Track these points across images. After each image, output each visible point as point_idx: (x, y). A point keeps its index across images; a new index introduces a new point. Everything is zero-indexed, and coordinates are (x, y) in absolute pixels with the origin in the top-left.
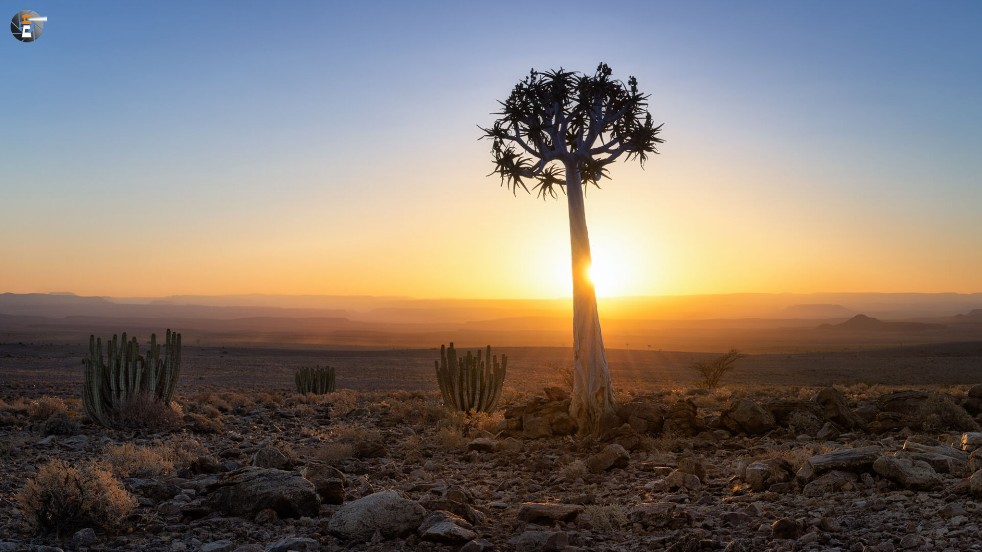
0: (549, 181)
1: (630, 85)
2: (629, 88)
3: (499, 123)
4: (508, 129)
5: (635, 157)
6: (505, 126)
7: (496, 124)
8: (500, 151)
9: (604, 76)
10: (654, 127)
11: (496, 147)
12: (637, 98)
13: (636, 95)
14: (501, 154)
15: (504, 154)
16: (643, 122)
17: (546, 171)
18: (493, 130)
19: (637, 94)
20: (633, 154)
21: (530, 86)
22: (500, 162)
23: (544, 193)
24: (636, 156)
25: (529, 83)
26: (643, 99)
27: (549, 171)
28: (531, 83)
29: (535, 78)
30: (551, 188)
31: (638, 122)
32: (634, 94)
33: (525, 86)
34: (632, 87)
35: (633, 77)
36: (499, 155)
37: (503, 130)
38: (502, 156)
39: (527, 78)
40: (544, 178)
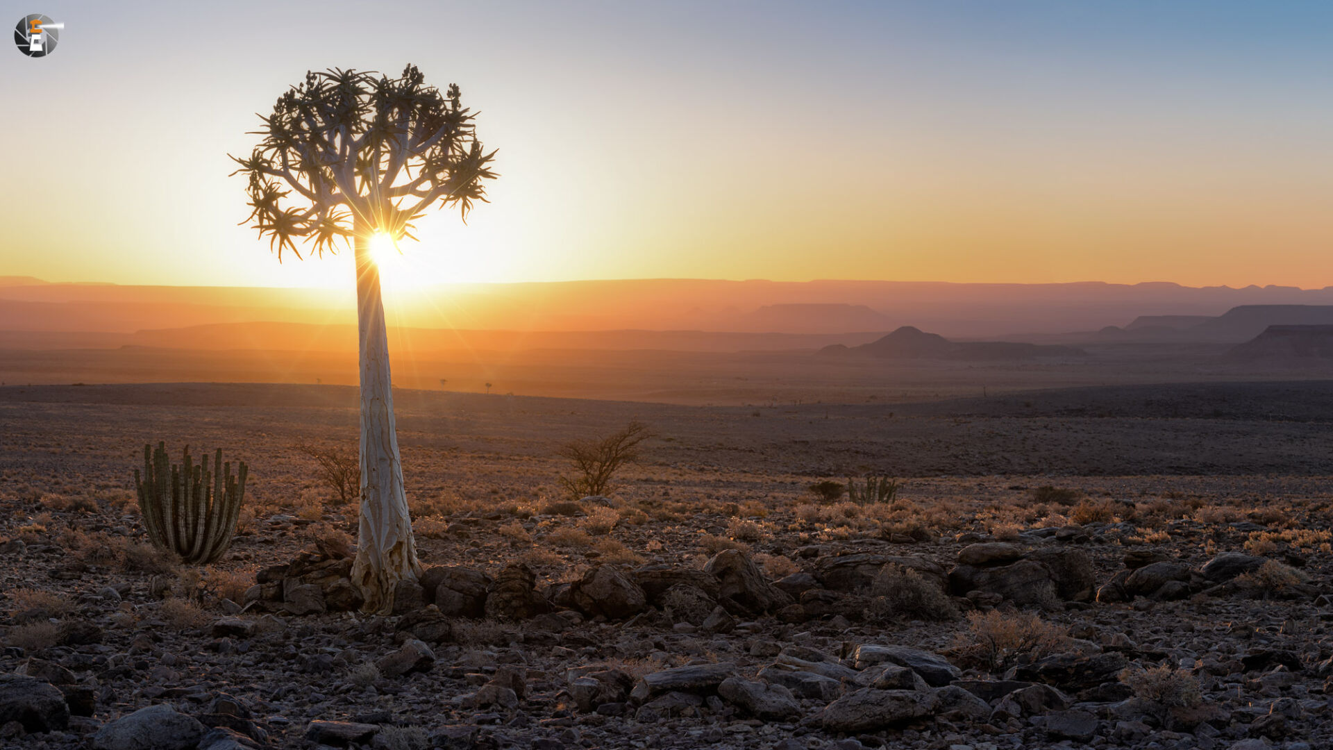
0: (327, 230)
1: (449, 95)
2: (447, 99)
3: (258, 151)
4: (271, 160)
5: (454, 205)
6: (267, 155)
7: (254, 152)
8: (260, 188)
9: (412, 86)
10: (484, 154)
11: (254, 183)
12: (459, 117)
13: (457, 111)
14: (260, 192)
15: (265, 192)
16: (467, 148)
18: (251, 162)
19: (459, 110)
20: (450, 203)
21: (306, 93)
22: (257, 203)
23: (321, 249)
24: (456, 203)
26: (471, 118)
28: (306, 91)
29: (312, 84)
30: (330, 241)
31: (461, 147)
32: (455, 109)
33: (297, 96)
34: (452, 99)
35: (454, 85)
37: (265, 161)
38: (262, 196)
39: (302, 85)
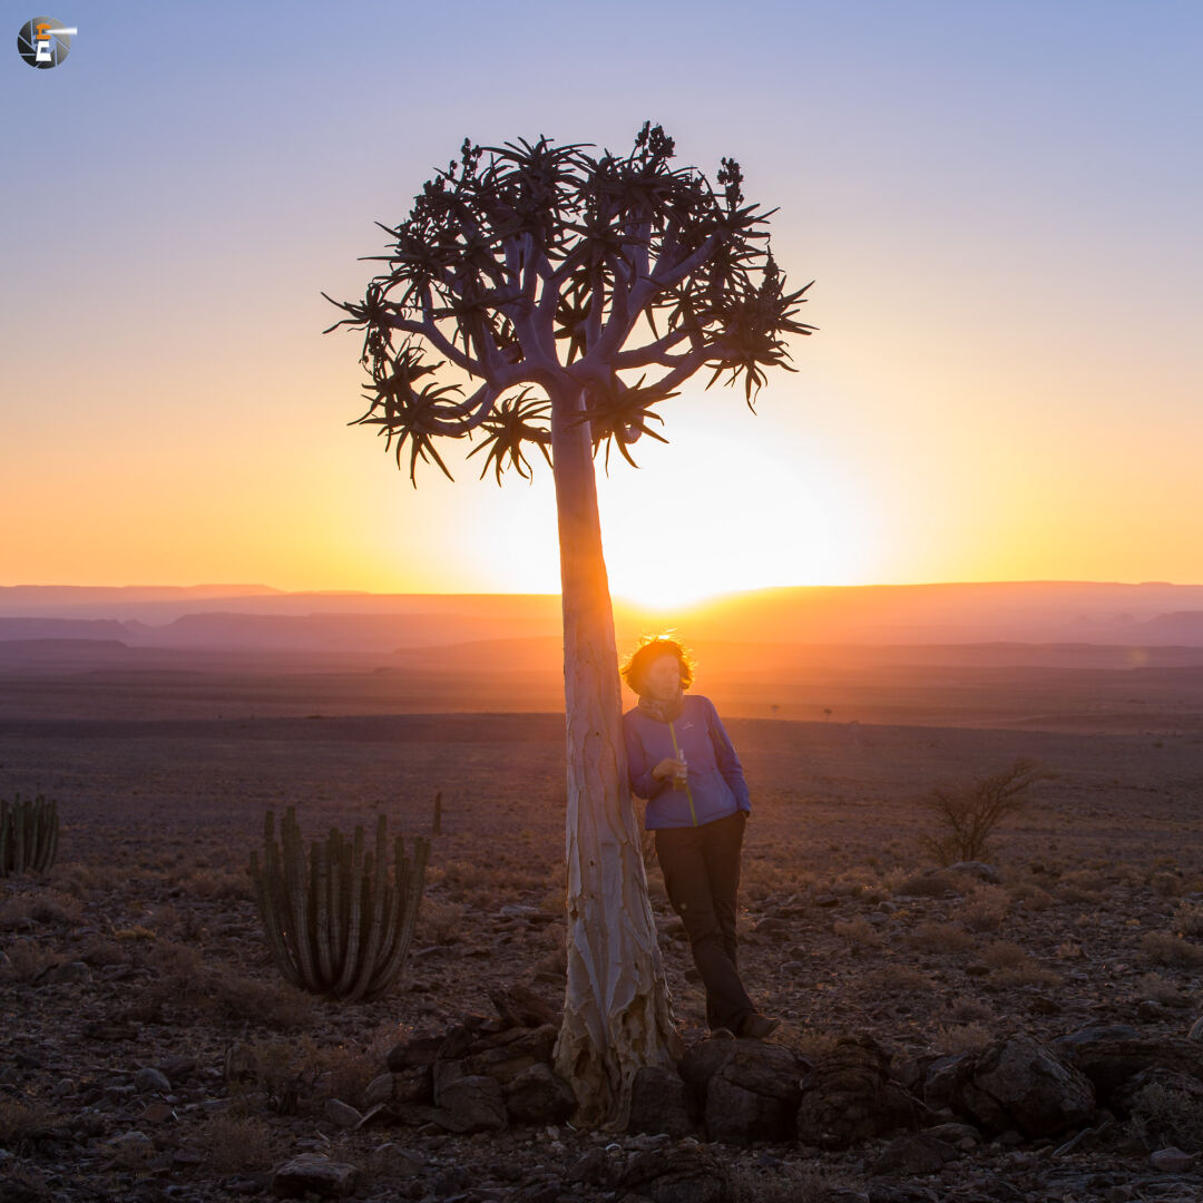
0: (510, 433)
1: (722, 182)
2: (720, 189)
3: (378, 287)
4: (403, 304)
5: (734, 378)
6: (396, 294)
7: (371, 289)
8: (386, 357)
9: (654, 163)
10: (786, 292)
11: (376, 346)
12: (740, 220)
13: (737, 210)
14: (388, 365)
15: (395, 365)
16: (757, 280)
17: (505, 405)
18: (364, 308)
19: (740, 207)
20: (728, 373)
21: (464, 184)
22: (383, 386)
23: (499, 469)
24: (736, 375)
25: (458, 176)
26: (759, 220)
27: (511, 408)
28: (464, 178)
29: (474, 166)
30: (516, 454)
31: (745, 279)
32: (734, 207)
33: (449, 187)
34: (727, 189)
35: (731, 160)
36: (383, 367)
37: (389, 305)
38: (390, 372)
39: (453, 165)
40: (499, 425)
